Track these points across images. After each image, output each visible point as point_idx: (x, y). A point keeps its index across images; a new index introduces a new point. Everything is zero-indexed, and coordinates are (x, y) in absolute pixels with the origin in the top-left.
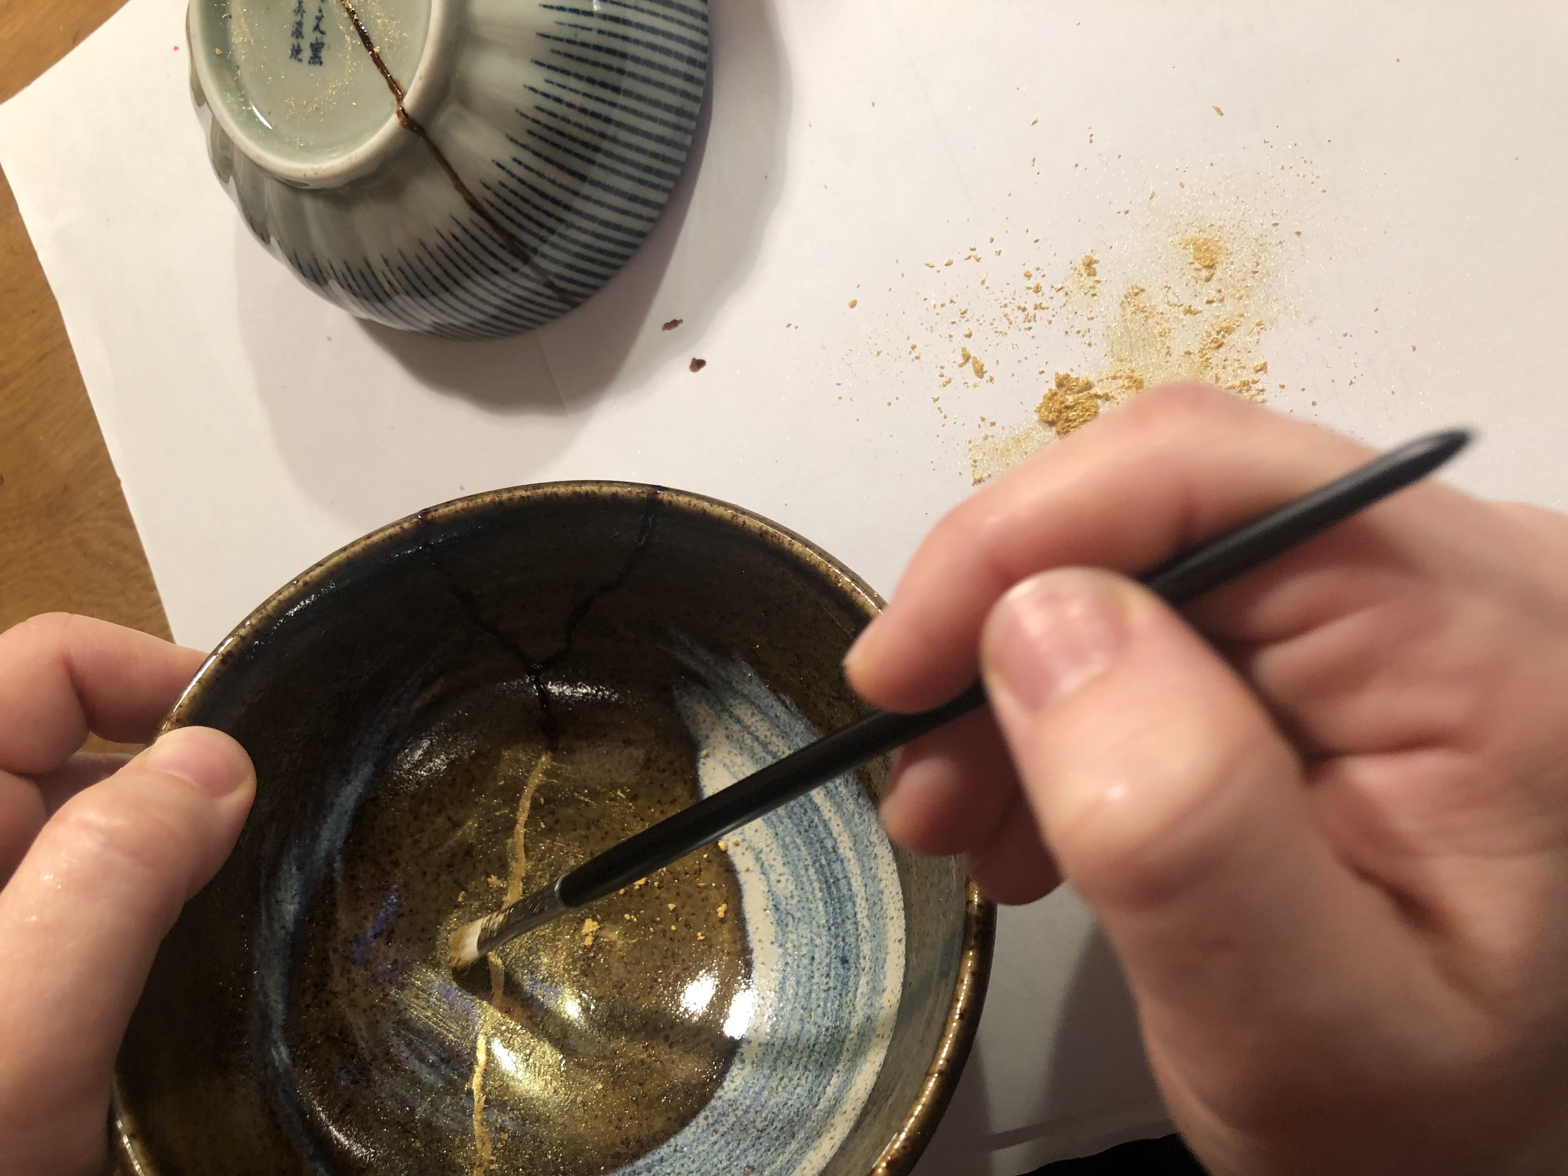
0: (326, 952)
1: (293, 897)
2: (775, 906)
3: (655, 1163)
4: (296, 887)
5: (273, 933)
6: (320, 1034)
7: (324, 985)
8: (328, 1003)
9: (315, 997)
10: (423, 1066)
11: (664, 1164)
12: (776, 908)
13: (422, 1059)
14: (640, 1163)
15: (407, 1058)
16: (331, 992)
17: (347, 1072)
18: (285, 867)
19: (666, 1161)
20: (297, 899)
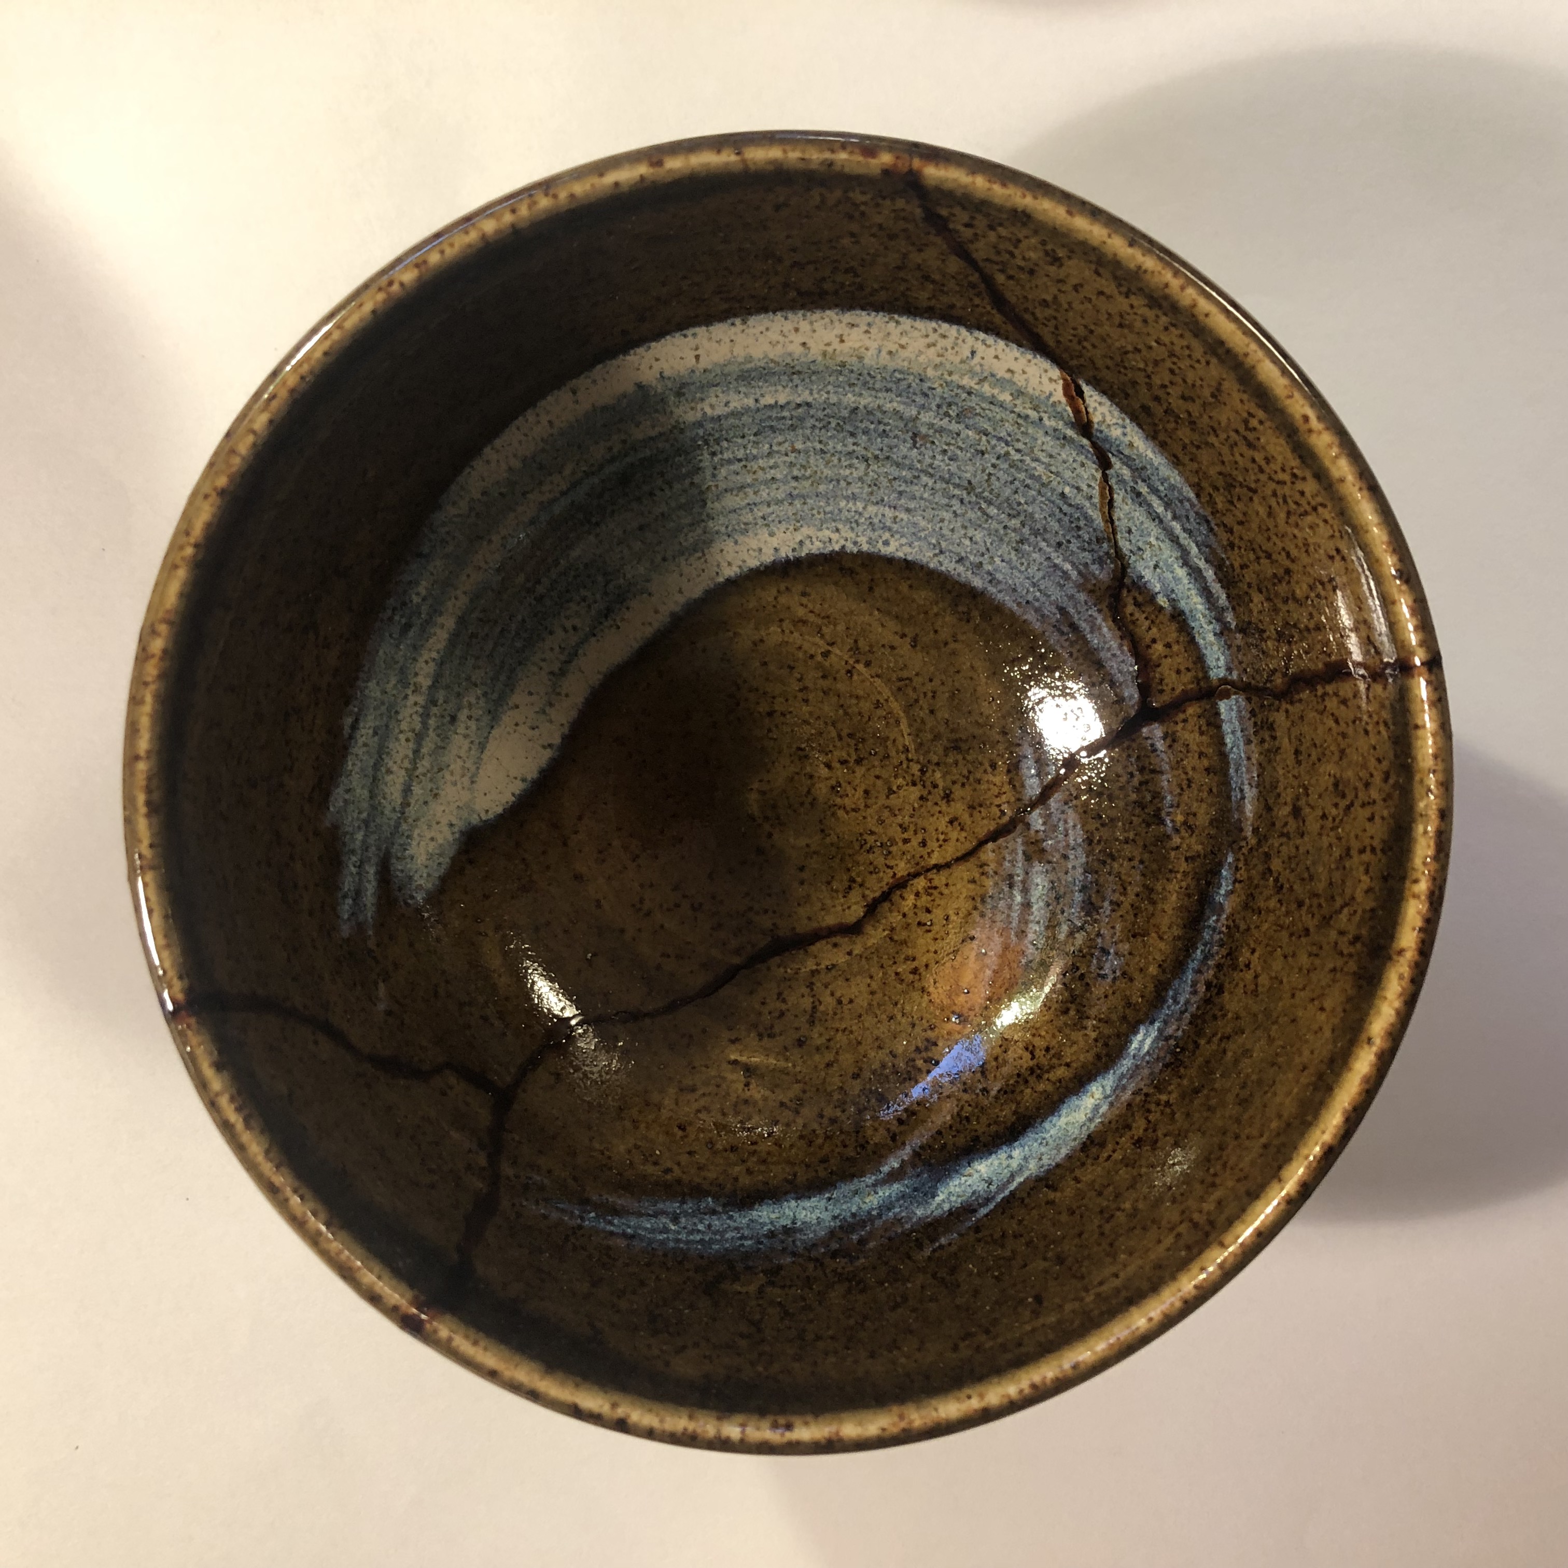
0: (996, 1098)
1: (970, 1175)
2: (606, 617)
3: (968, 564)
4: (957, 1182)
5: (1026, 1159)
6: (1086, 1028)
7: (1032, 1070)
8: (1048, 1049)
9: (1052, 1067)
10: (1033, 900)
11: (963, 554)
12: (607, 613)
13: (1027, 905)
14: (977, 583)
15: (1038, 922)
16: (1033, 1058)
17: (1101, 968)
18: (946, 1207)
19: (958, 554)
20: (969, 1170)
